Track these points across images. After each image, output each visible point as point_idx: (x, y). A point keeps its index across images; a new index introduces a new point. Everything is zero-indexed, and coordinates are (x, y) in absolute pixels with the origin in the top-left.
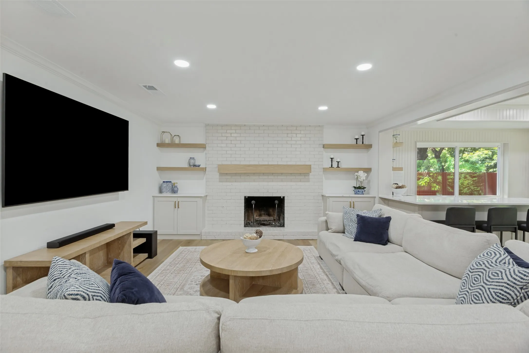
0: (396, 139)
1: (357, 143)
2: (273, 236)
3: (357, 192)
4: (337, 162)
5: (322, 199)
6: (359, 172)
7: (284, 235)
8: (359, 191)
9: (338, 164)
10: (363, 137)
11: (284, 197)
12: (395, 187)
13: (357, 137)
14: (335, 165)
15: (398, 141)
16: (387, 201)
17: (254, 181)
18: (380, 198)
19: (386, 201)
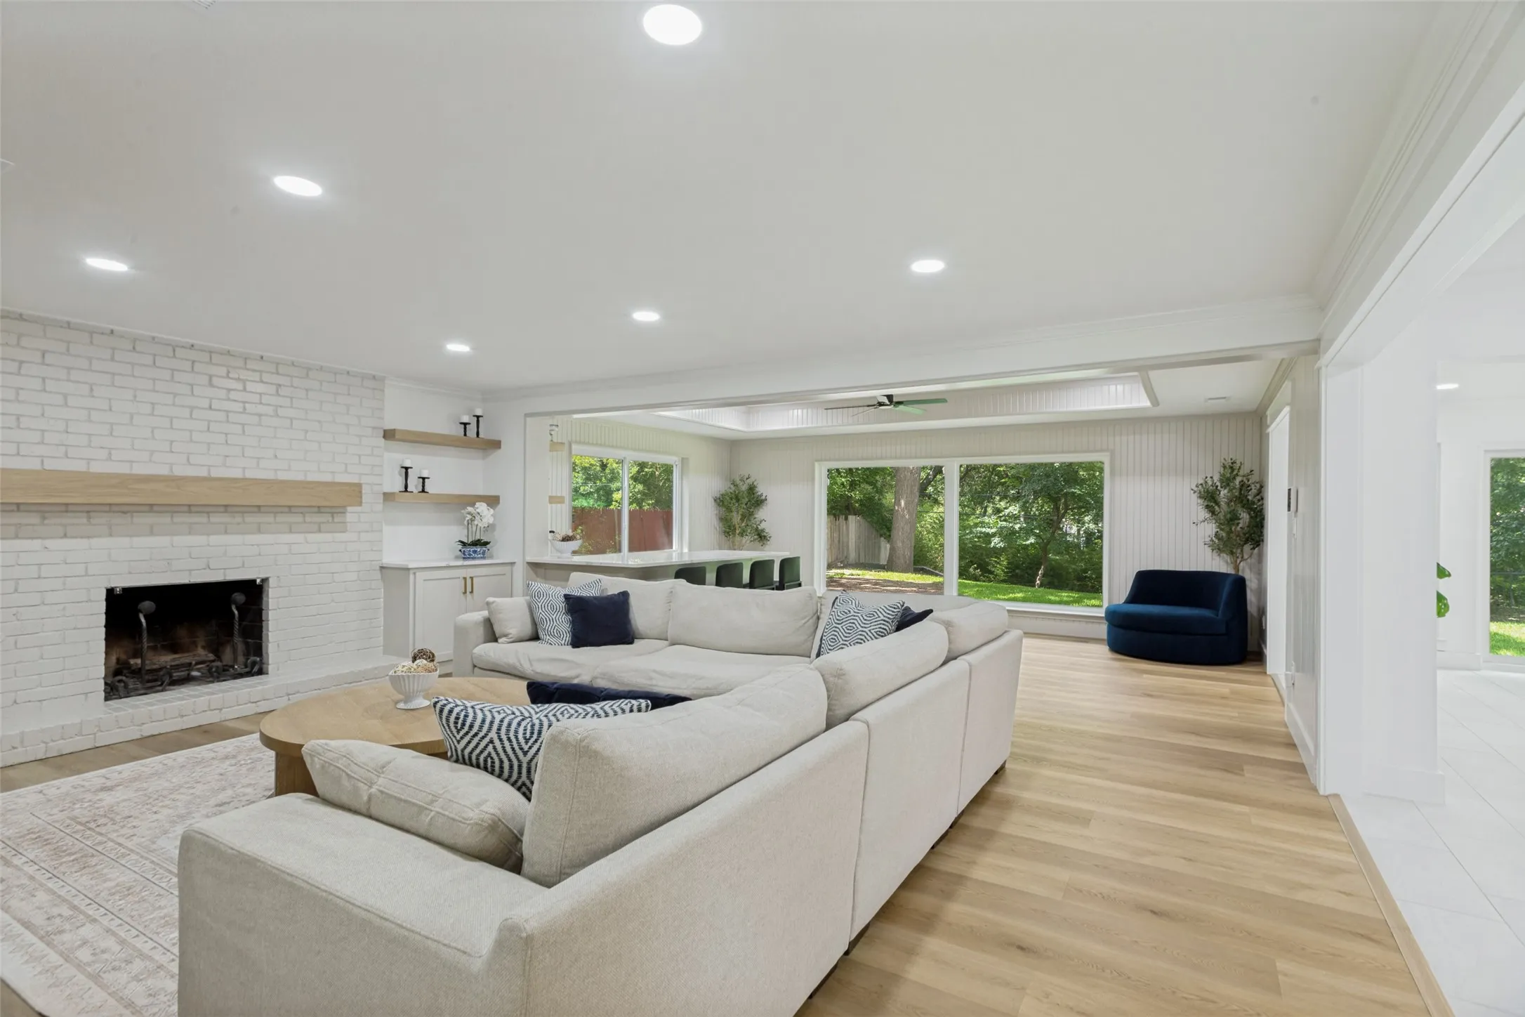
0: (551, 435)
1: (465, 435)
2: (253, 703)
3: (470, 555)
4: (421, 480)
5: (382, 577)
6: (478, 504)
7: (288, 695)
8: (475, 552)
9: (424, 483)
10: (478, 421)
11: (265, 580)
12: (561, 539)
13: (465, 419)
14: (414, 485)
15: (555, 440)
16: (543, 570)
17: (152, 533)
18: (528, 563)
19: (541, 571)
